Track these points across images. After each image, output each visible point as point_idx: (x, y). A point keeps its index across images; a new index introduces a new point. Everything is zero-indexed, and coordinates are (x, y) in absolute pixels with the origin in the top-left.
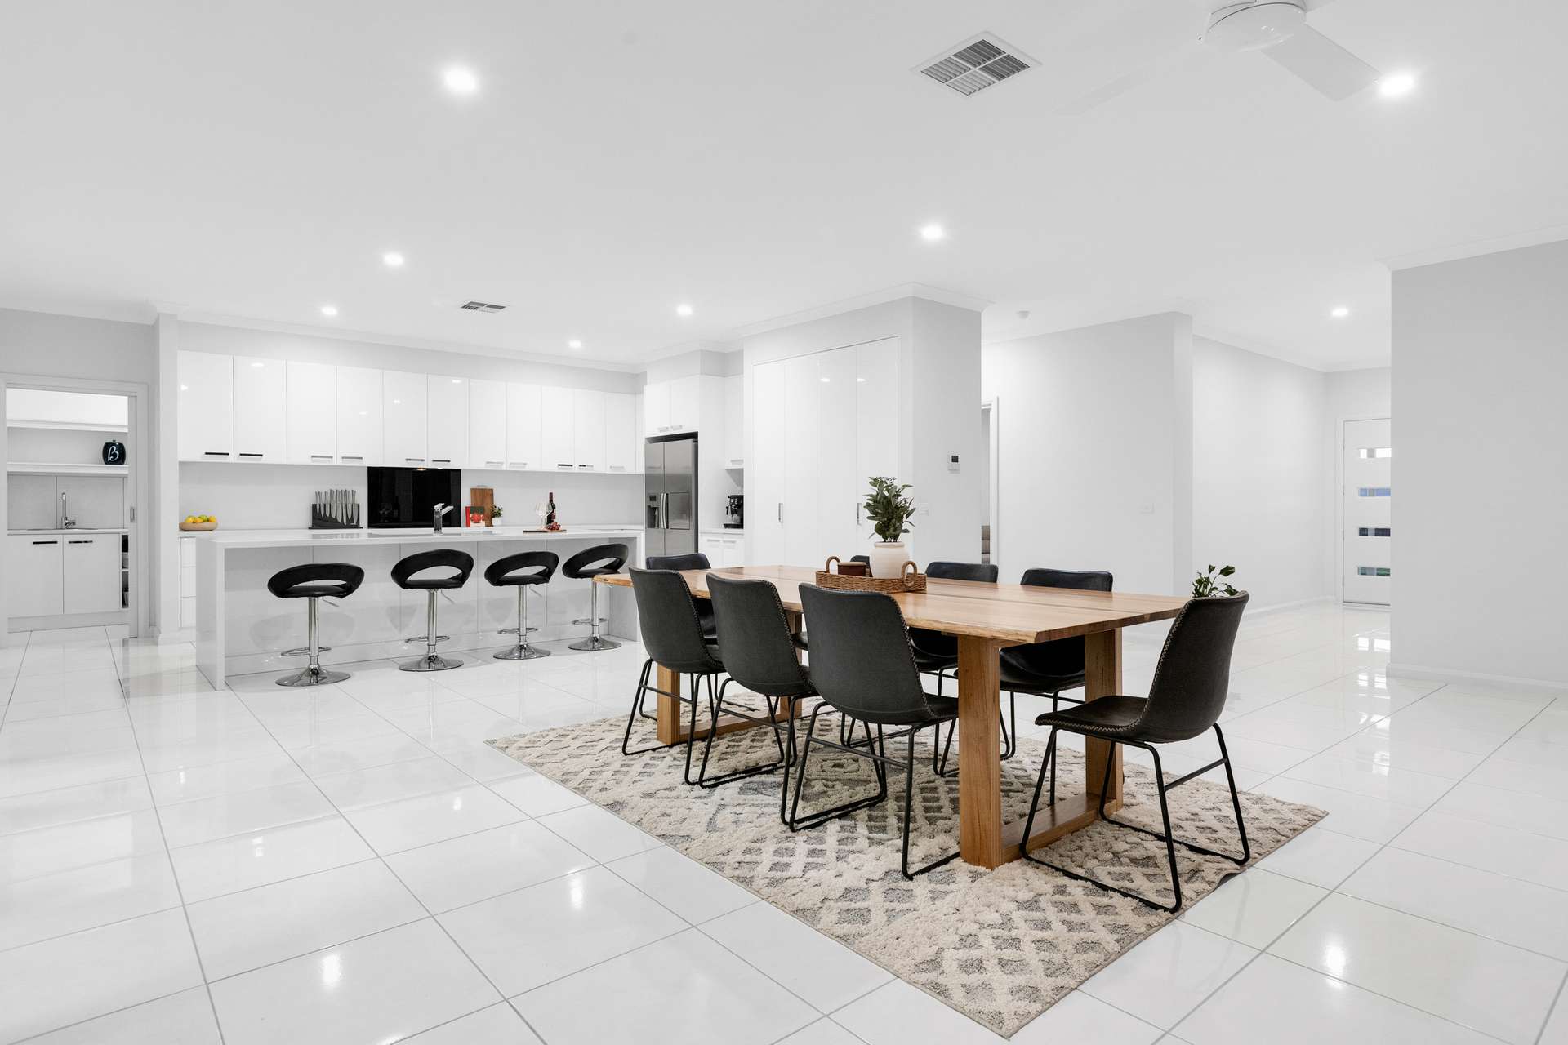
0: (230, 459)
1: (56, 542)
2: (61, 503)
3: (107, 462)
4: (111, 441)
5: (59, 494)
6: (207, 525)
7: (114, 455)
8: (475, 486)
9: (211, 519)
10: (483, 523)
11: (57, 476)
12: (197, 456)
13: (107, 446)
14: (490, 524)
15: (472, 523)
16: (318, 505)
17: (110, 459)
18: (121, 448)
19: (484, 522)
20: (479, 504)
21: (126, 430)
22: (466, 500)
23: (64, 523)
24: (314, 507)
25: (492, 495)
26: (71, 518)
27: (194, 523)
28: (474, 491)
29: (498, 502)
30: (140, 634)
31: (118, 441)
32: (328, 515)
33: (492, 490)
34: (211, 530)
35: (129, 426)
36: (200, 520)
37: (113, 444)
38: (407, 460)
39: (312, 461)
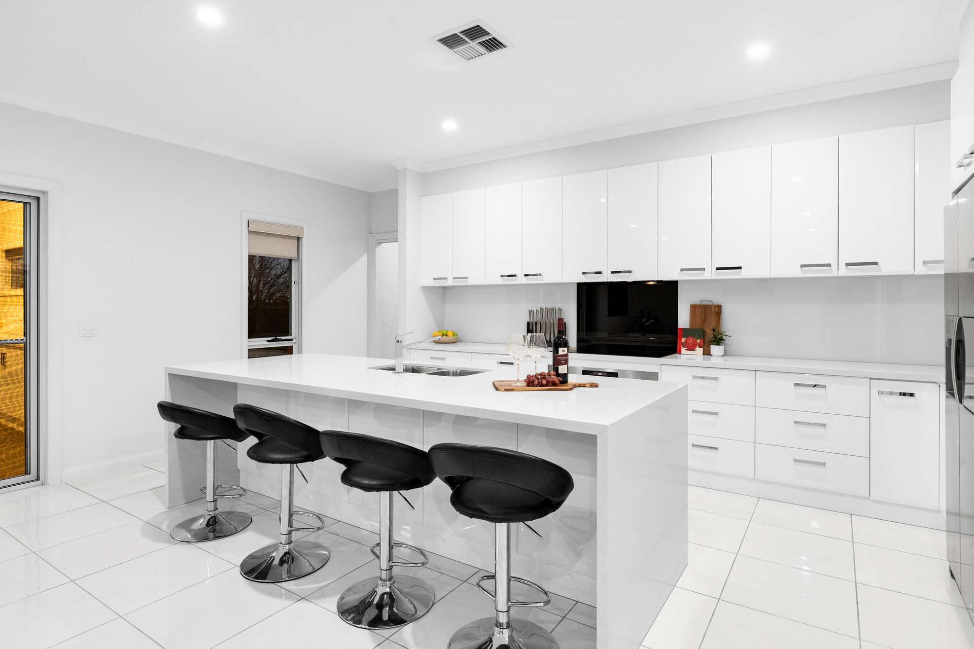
8: (696, 301)
10: (699, 350)
14: (707, 353)
15: (688, 351)
19: (701, 349)
20: (701, 325)
22: (684, 320)
24: (528, 323)
25: (720, 312)
28: (694, 308)
33: (719, 307)
34: (454, 343)
38: (584, 273)
39: (503, 281)
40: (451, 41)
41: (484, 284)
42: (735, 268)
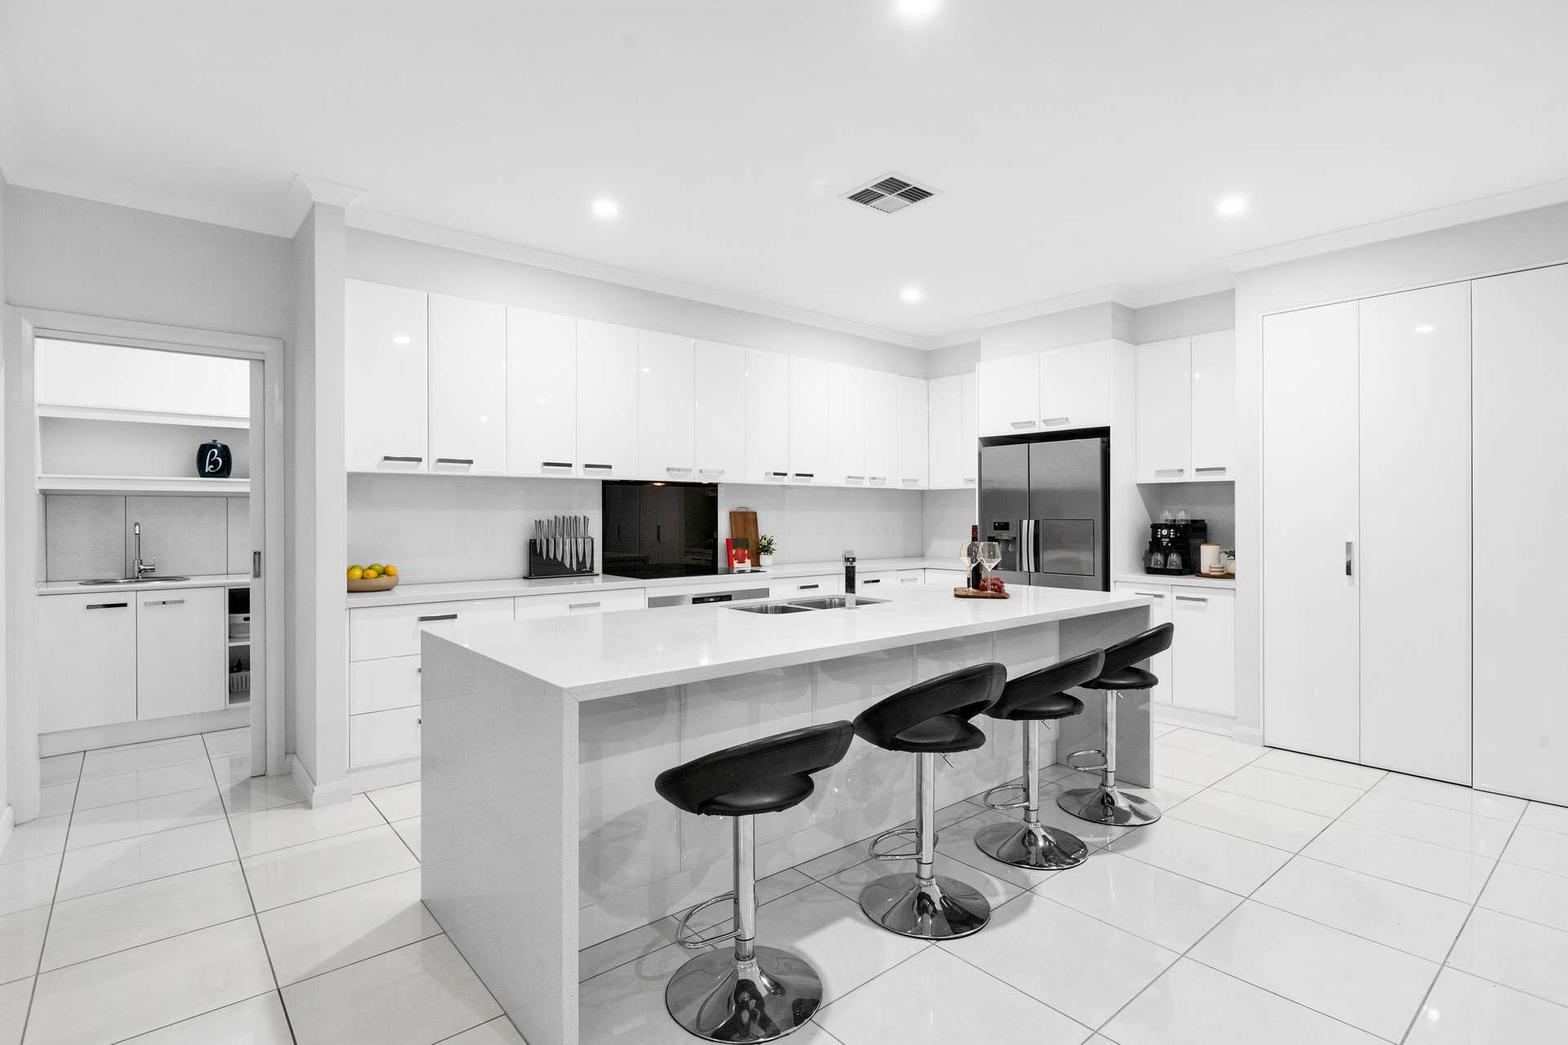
0: (422, 469)
1: (125, 605)
2: (132, 539)
3: (203, 474)
4: (210, 441)
5: (130, 525)
6: (384, 580)
7: (215, 463)
8: (734, 509)
9: (391, 570)
10: (749, 563)
11: (126, 496)
12: (370, 464)
13: (204, 450)
14: (758, 564)
15: (736, 565)
16: (538, 541)
17: (208, 469)
18: (225, 452)
19: (750, 560)
20: (741, 536)
21: (246, 425)
22: (724, 530)
23: (136, 569)
24: (532, 544)
25: (756, 521)
26: (148, 560)
27: (363, 578)
28: (733, 515)
29: (765, 529)
30: (270, 772)
31: (221, 441)
32: (552, 557)
33: (755, 513)
34: (389, 590)
35: (252, 419)
36: (373, 573)
37: (213, 446)
38: (668, 469)
39: (543, 471)
40: (864, 197)
41: (505, 475)
42: (807, 475)
